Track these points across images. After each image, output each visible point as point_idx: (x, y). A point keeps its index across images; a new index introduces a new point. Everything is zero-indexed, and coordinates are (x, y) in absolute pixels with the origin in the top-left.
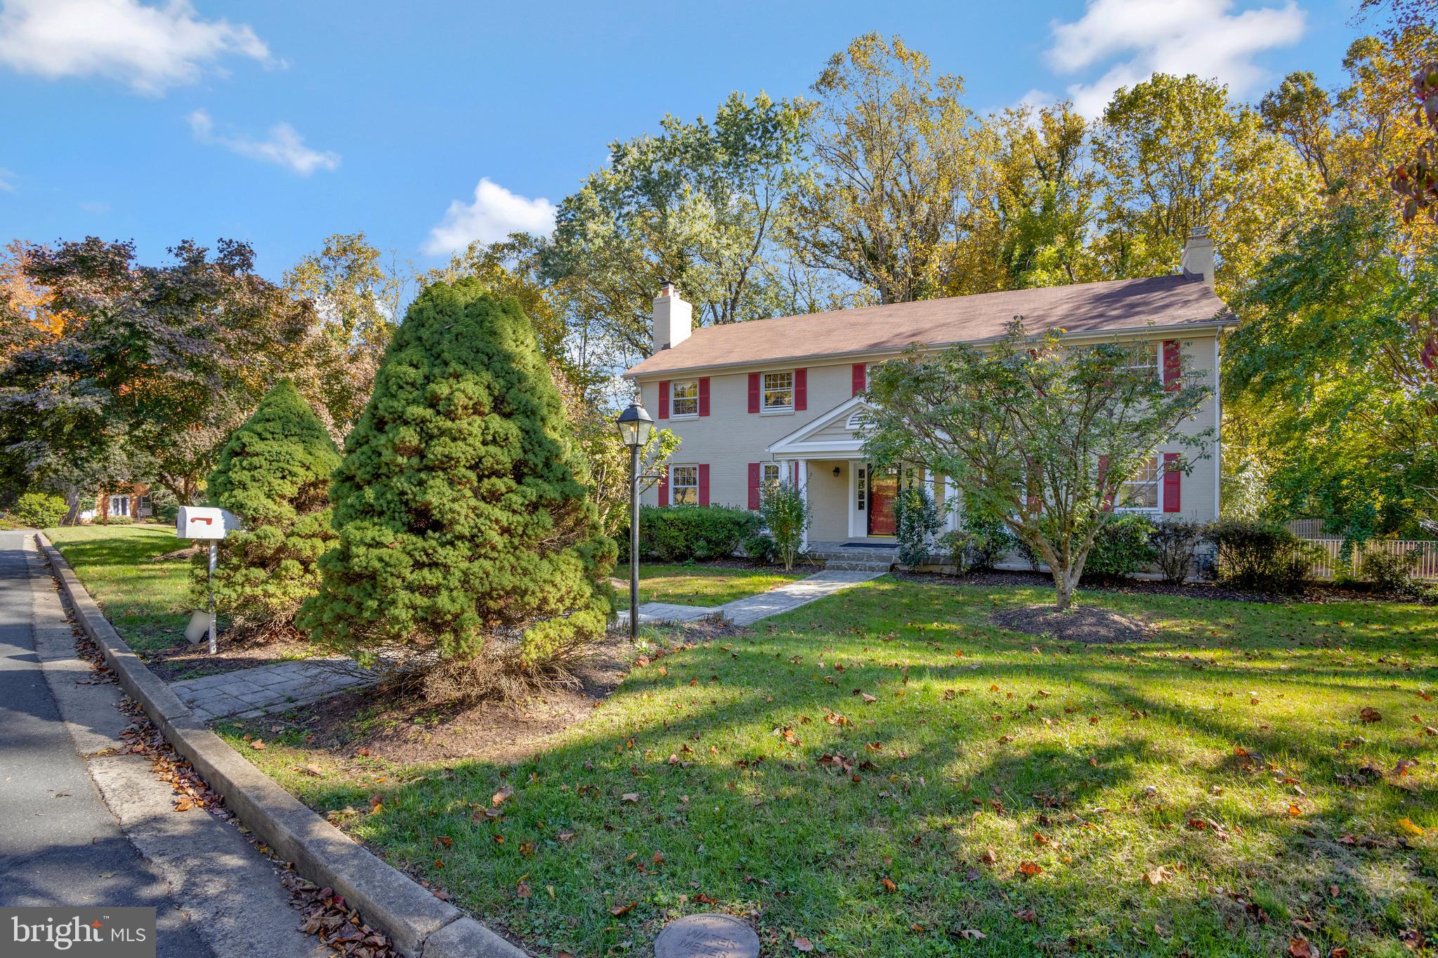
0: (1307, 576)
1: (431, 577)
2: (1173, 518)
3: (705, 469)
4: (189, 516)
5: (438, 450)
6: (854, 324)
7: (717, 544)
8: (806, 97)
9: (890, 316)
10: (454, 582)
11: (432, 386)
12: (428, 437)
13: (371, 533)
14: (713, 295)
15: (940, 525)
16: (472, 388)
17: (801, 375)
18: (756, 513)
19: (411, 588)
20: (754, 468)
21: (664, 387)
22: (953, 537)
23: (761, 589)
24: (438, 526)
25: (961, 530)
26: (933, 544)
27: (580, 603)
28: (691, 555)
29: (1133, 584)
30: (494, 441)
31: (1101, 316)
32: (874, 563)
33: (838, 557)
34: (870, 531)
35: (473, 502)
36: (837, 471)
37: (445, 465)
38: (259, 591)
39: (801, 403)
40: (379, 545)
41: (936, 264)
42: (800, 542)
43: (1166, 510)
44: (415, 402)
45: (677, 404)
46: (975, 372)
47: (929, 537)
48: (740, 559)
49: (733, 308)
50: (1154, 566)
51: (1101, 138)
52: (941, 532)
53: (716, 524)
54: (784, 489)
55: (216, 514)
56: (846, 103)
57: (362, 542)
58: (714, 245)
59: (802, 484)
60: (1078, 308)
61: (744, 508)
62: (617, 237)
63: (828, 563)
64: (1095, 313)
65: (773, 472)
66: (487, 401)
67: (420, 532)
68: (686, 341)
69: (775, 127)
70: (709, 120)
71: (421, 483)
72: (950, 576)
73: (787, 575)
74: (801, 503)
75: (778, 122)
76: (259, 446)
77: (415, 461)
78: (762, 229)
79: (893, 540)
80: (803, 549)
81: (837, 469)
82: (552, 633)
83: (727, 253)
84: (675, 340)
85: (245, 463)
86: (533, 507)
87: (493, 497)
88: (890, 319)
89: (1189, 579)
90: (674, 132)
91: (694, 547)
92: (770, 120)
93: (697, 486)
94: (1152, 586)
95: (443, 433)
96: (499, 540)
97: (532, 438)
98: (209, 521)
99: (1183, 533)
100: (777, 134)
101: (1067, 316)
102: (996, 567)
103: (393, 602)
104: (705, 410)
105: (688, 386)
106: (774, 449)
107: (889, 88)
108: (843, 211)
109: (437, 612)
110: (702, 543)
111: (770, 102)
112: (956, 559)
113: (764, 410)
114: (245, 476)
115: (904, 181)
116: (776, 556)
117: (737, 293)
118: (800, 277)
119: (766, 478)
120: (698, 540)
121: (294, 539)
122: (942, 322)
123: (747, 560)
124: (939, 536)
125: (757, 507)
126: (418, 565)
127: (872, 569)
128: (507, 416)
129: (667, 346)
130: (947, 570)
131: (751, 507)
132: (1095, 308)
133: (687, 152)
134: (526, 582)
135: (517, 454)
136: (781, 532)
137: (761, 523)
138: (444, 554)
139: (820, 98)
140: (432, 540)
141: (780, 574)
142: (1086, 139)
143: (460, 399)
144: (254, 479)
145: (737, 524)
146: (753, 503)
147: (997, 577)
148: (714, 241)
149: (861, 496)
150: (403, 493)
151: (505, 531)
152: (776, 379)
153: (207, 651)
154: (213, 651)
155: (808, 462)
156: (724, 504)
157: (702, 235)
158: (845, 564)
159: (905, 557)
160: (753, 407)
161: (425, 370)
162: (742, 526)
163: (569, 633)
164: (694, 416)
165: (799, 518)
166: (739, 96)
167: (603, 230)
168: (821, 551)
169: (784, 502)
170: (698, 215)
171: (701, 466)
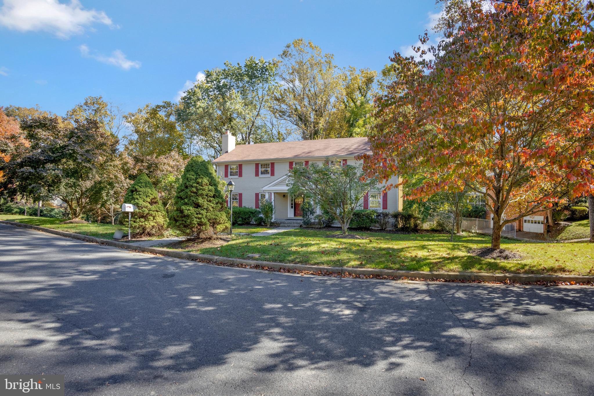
0: (419, 228)
1: (200, 216)
2: (385, 211)
3: (241, 195)
4: (126, 206)
5: (200, 192)
6: (290, 148)
7: (245, 219)
8: (277, 59)
9: (302, 145)
10: (204, 217)
11: (198, 180)
12: (197, 190)
13: (188, 208)
14: (242, 131)
15: (314, 213)
16: (205, 180)
17: (273, 164)
18: (258, 209)
19: (196, 218)
20: (257, 195)
21: (226, 167)
22: (319, 216)
23: (260, 231)
24: (200, 206)
25: (321, 214)
26: (312, 219)
27: (226, 222)
28: (237, 223)
29: (371, 230)
30: (210, 191)
31: (365, 149)
32: (295, 225)
33: (284, 223)
34: (295, 215)
35: (207, 202)
36: (284, 196)
37: (202, 195)
38: (143, 224)
39: (273, 174)
40: (190, 210)
41: (322, 124)
42: (272, 218)
43: (383, 209)
44: (194, 183)
45: (231, 172)
46: (316, 171)
47: (311, 216)
48: (253, 224)
49: (249, 135)
50: (377, 225)
51: (380, 81)
52: (315, 215)
53: (244, 213)
54: (267, 202)
55: (131, 205)
56: (292, 62)
57: (186, 209)
58: (243, 113)
59: (272, 200)
60: (360, 146)
61: (254, 208)
62: (207, 108)
63: (281, 225)
64: (364, 148)
65: (263, 196)
66: (208, 183)
67: (197, 208)
68: (234, 150)
69: (266, 70)
70: (242, 65)
71: (197, 199)
72: (317, 228)
73: (268, 228)
74: (272, 206)
75: (267, 69)
76: (140, 189)
77: (195, 194)
78: (260, 107)
79: (301, 218)
80: (273, 220)
81: (284, 195)
82: (222, 227)
83: (248, 116)
84: (230, 150)
85: (137, 193)
86: (217, 203)
87: (210, 201)
88: (302, 147)
89: (388, 229)
90: (229, 68)
91: (238, 220)
92: (265, 68)
93: (238, 200)
94: (376, 231)
95: (200, 189)
96: (212, 209)
97: (216, 190)
98: (130, 207)
99: (386, 215)
100: (267, 73)
101: (356, 149)
102: (332, 226)
103: (193, 220)
104: (240, 175)
105: (235, 167)
106: (264, 189)
107: (306, 58)
108: (290, 99)
109: (201, 222)
110: (240, 219)
111: (264, 61)
112: (319, 223)
113: (260, 176)
114: (138, 197)
115: (312, 90)
116: (264, 223)
117: (251, 130)
118: (275, 122)
119: (261, 198)
120: (239, 218)
121: (151, 212)
122: (318, 148)
123: (255, 225)
124: (314, 216)
125: (259, 208)
126: (197, 214)
127: (294, 226)
128: (211, 186)
129: (227, 152)
130: (317, 226)
131: (256, 208)
132: (364, 146)
133: (234, 75)
134: (216, 217)
135: (214, 193)
136: (266, 215)
137: (260, 212)
138: (202, 212)
139: (282, 60)
140: (199, 209)
141: (266, 228)
142: (375, 81)
143: (204, 183)
144: (140, 197)
145: (252, 213)
146: (257, 206)
147: (332, 229)
148: (243, 111)
149: (292, 204)
150: (193, 200)
151: (213, 208)
152: (265, 165)
153: (128, 238)
154: (130, 239)
155: (274, 193)
156: (247, 207)
157: (239, 110)
158: (286, 225)
159: (305, 223)
160: (257, 174)
161: (195, 176)
162: (253, 213)
163: (224, 227)
164: (237, 177)
165: (272, 210)
166: (253, 58)
167: (202, 105)
168: (279, 221)
169: (267, 206)
170: (238, 102)
171: (239, 194)
